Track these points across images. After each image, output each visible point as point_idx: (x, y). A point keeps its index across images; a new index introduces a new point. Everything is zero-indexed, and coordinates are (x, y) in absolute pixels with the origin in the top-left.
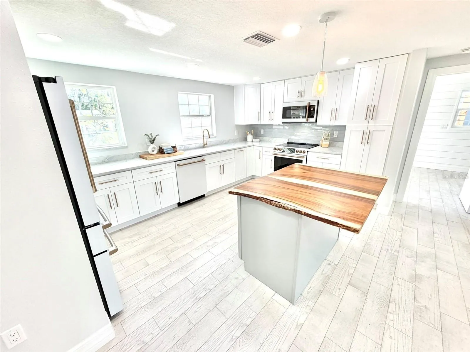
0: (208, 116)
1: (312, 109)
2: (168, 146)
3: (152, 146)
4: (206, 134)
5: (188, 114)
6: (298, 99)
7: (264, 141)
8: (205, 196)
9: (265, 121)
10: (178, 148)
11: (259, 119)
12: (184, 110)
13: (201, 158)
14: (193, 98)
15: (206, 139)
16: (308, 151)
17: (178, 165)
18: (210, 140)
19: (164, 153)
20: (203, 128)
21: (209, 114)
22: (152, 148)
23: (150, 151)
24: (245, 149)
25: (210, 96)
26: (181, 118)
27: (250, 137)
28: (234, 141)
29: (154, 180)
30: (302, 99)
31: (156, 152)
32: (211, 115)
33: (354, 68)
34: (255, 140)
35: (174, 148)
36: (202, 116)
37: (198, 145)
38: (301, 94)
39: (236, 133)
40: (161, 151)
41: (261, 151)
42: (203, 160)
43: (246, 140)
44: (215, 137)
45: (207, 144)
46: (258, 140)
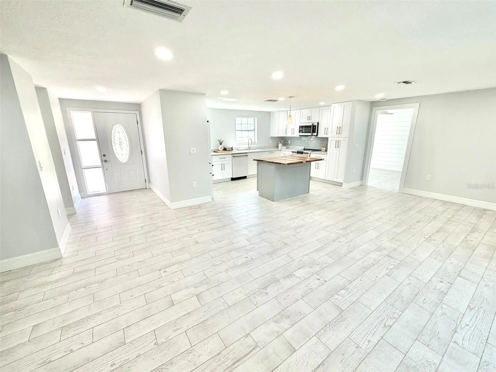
0: (252, 131)
1: (314, 128)
2: (228, 147)
3: (221, 146)
4: (250, 142)
5: (241, 129)
6: (308, 121)
7: (290, 148)
8: (247, 177)
9: (289, 135)
10: (233, 149)
11: (286, 133)
12: (238, 127)
13: (246, 154)
14: (244, 120)
15: (250, 144)
16: (310, 153)
17: (233, 156)
18: (252, 146)
19: (226, 150)
20: (249, 138)
21: (253, 130)
22: (220, 148)
23: (219, 149)
24: (274, 152)
25: (255, 119)
26: (237, 131)
27: (280, 145)
28: (269, 147)
29: (221, 163)
30: (310, 121)
31: (222, 149)
32: (254, 130)
33: (331, 106)
34: (283, 147)
35: (232, 148)
36: (249, 130)
37: (245, 148)
38: (309, 118)
39: (271, 142)
40: (225, 149)
41: (285, 153)
42: (247, 156)
43: (278, 147)
44: (256, 144)
45: (250, 148)
46: (285, 147)
